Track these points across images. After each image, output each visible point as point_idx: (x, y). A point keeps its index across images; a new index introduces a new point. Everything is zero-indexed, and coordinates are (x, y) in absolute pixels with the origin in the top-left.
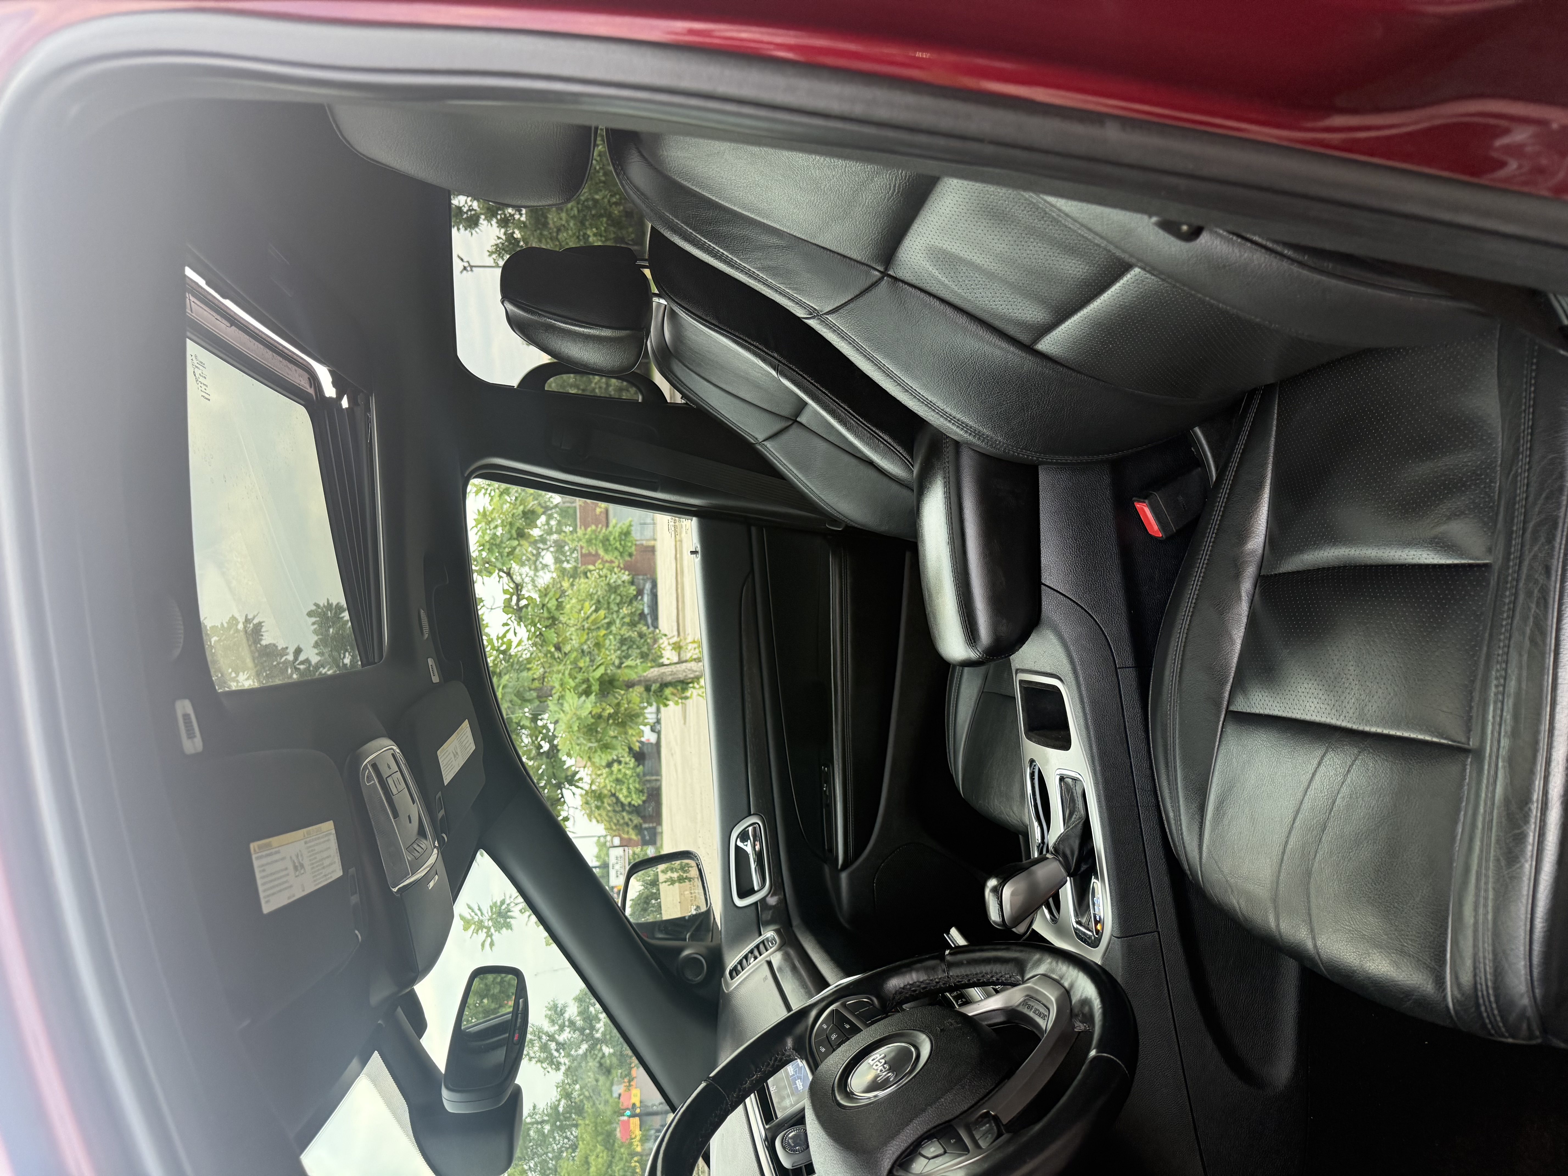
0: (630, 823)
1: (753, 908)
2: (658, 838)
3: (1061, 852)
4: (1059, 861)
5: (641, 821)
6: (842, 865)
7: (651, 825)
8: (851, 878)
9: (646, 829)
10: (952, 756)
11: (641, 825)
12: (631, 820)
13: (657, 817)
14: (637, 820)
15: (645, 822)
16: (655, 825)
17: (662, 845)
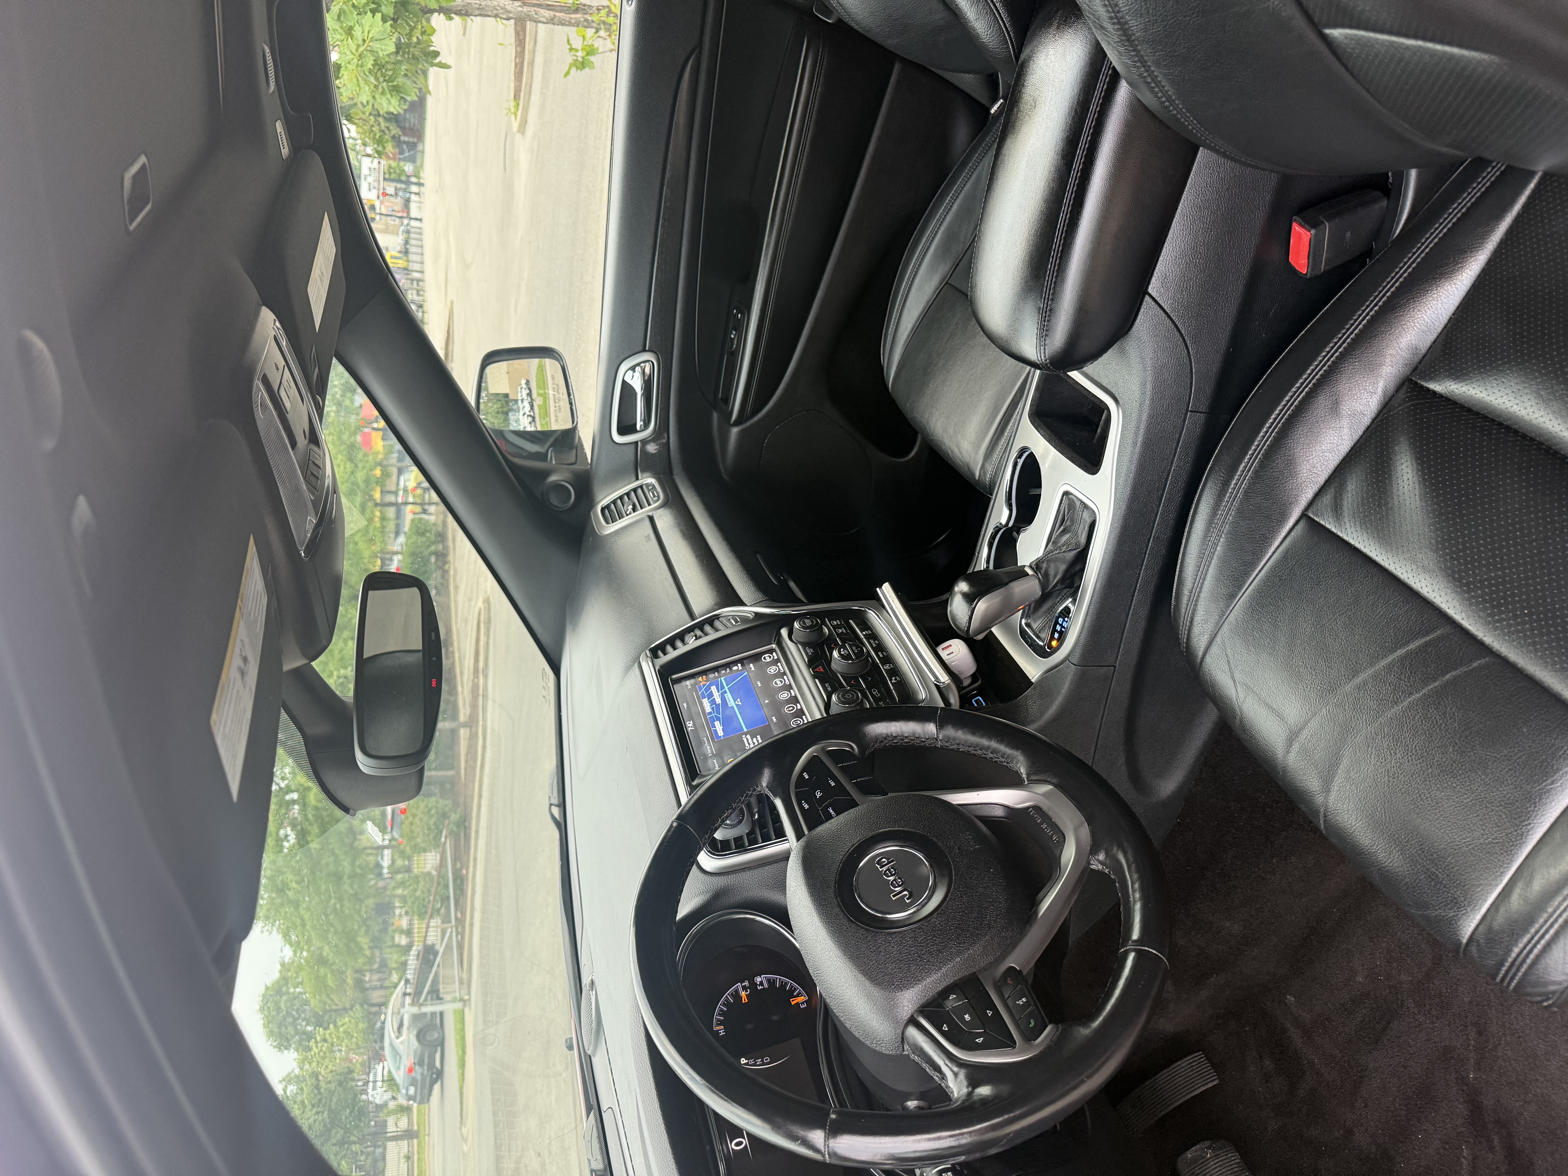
0: (387, 131)
1: (633, 447)
2: (419, 155)
3: (1043, 571)
4: (1039, 579)
5: (400, 133)
6: (735, 421)
7: (411, 140)
8: (741, 434)
9: (405, 142)
10: (889, 339)
11: (399, 136)
12: (388, 128)
13: (417, 133)
14: (395, 131)
15: (404, 135)
16: (415, 140)
17: (422, 165)
